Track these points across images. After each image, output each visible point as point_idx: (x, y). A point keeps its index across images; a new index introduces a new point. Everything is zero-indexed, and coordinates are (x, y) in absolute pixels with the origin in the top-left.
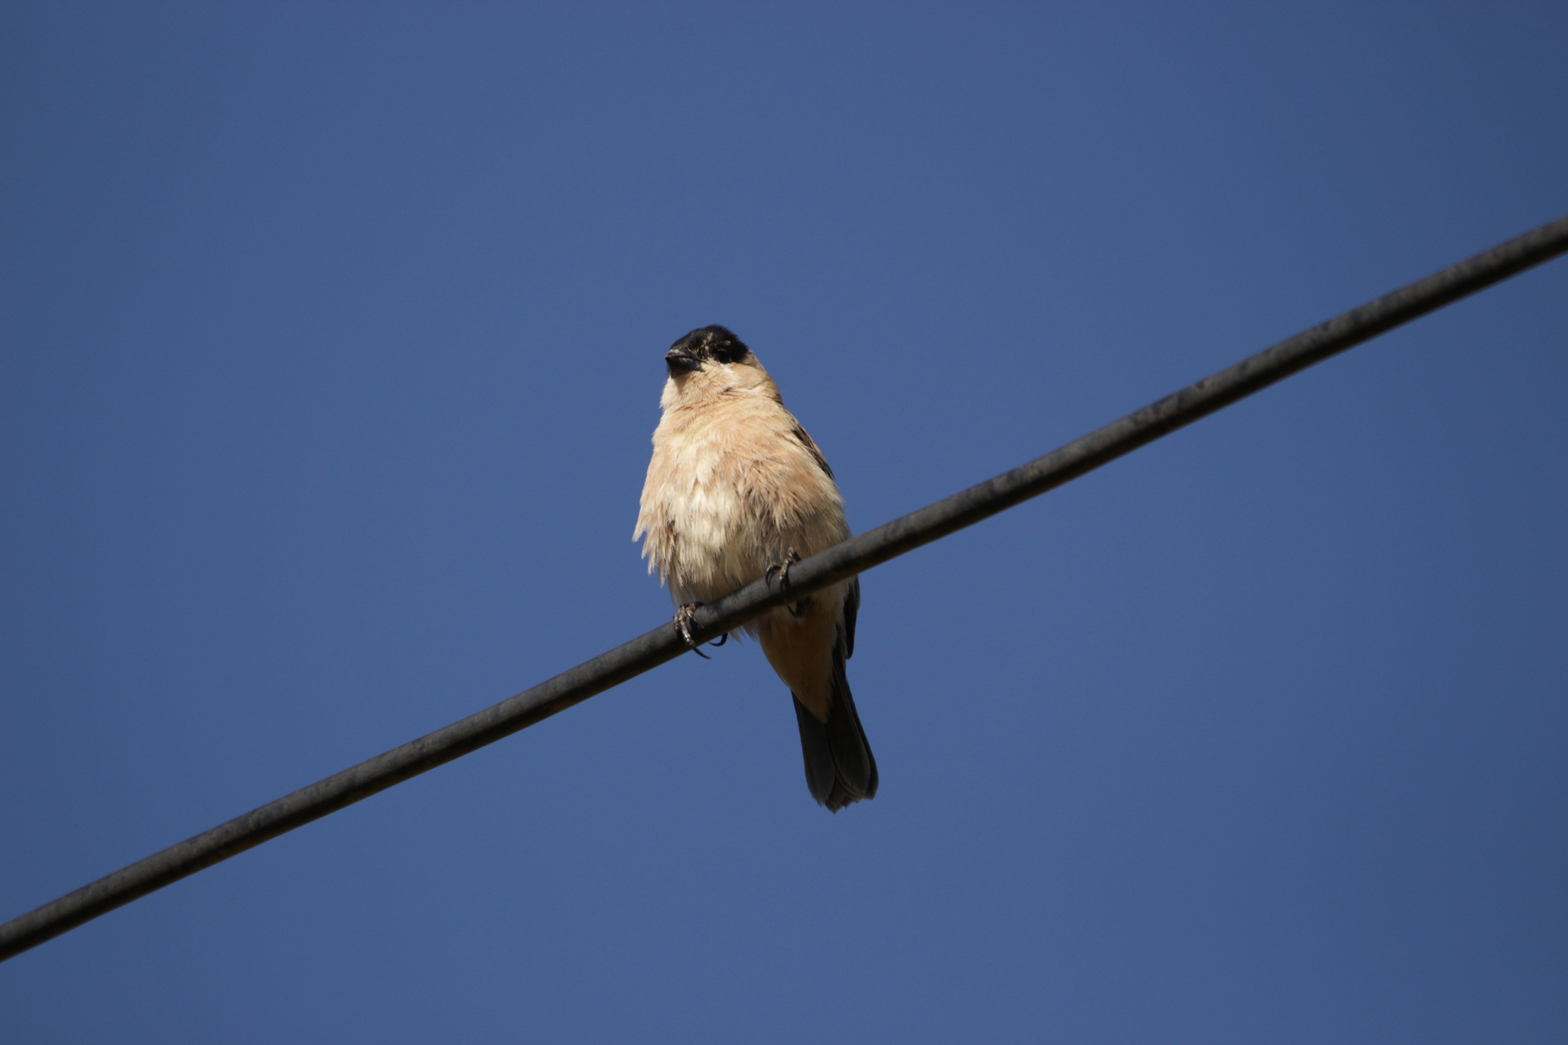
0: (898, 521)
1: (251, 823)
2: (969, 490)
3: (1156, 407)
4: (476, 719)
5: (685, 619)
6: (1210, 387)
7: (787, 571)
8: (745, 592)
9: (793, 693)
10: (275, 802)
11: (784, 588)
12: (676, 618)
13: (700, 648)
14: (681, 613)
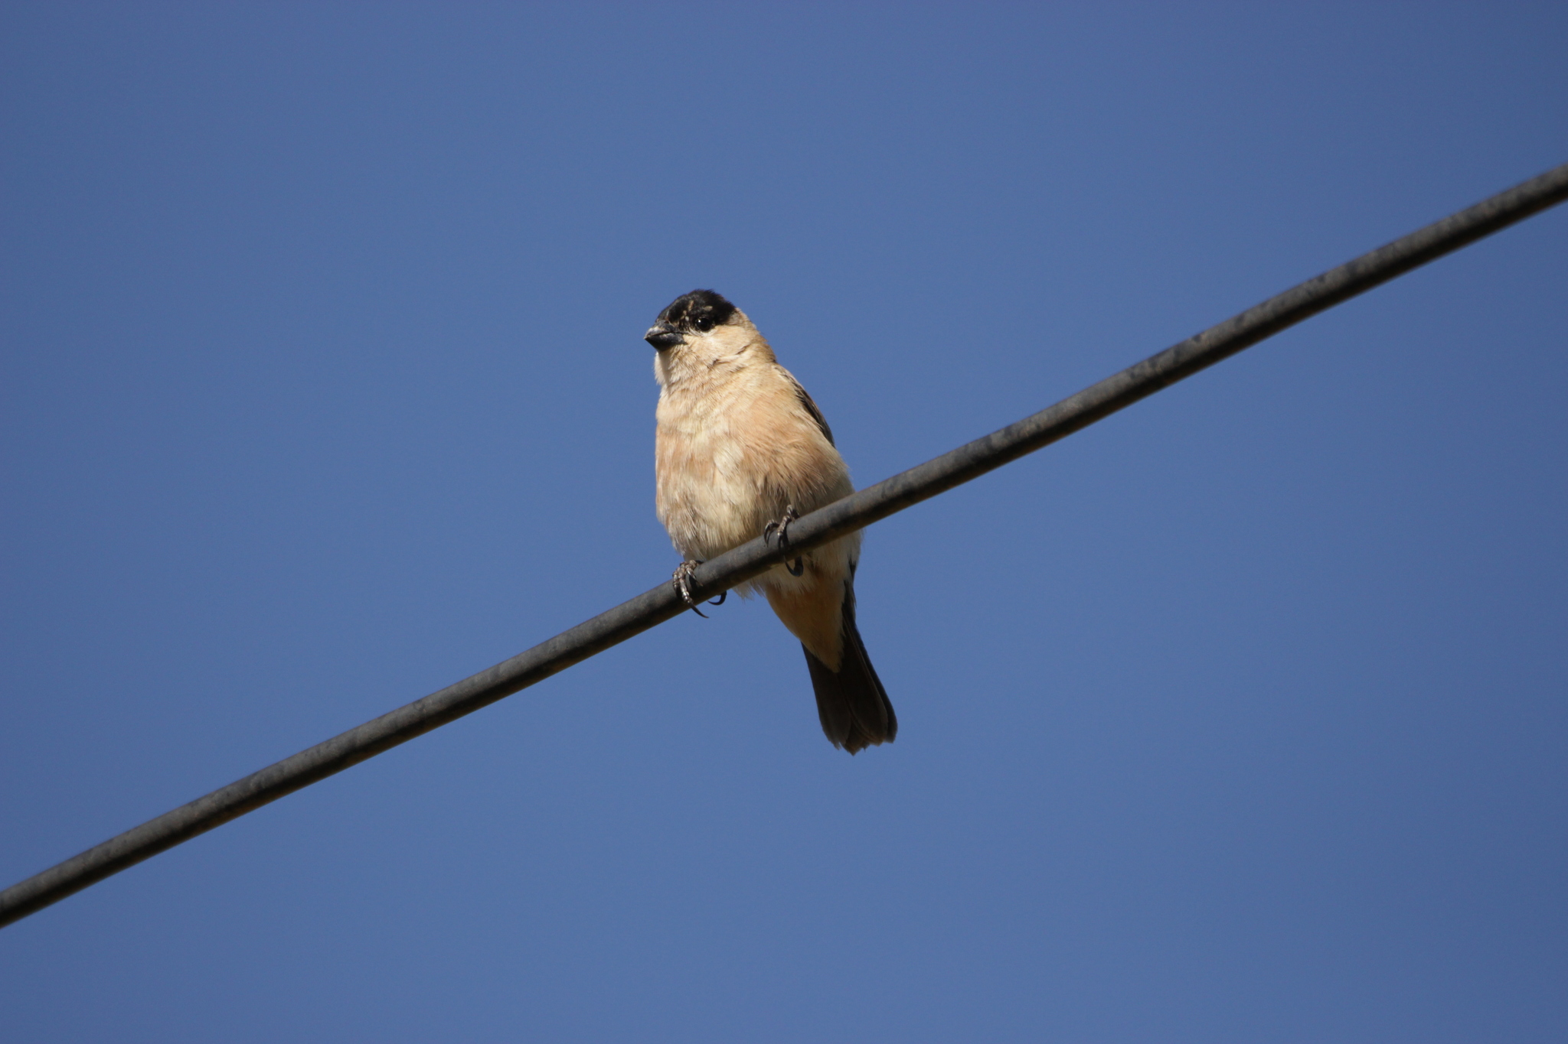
0: (896, 478)
1: (252, 786)
2: (967, 446)
3: (1153, 360)
4: (477, 679)
5: (684, 577)
6: (1207, 340)
7: (785, 528)
8: (743, 550)
9: (803, 644)
10: (277, 764)
12: (675, 576)
14: (680, 570)
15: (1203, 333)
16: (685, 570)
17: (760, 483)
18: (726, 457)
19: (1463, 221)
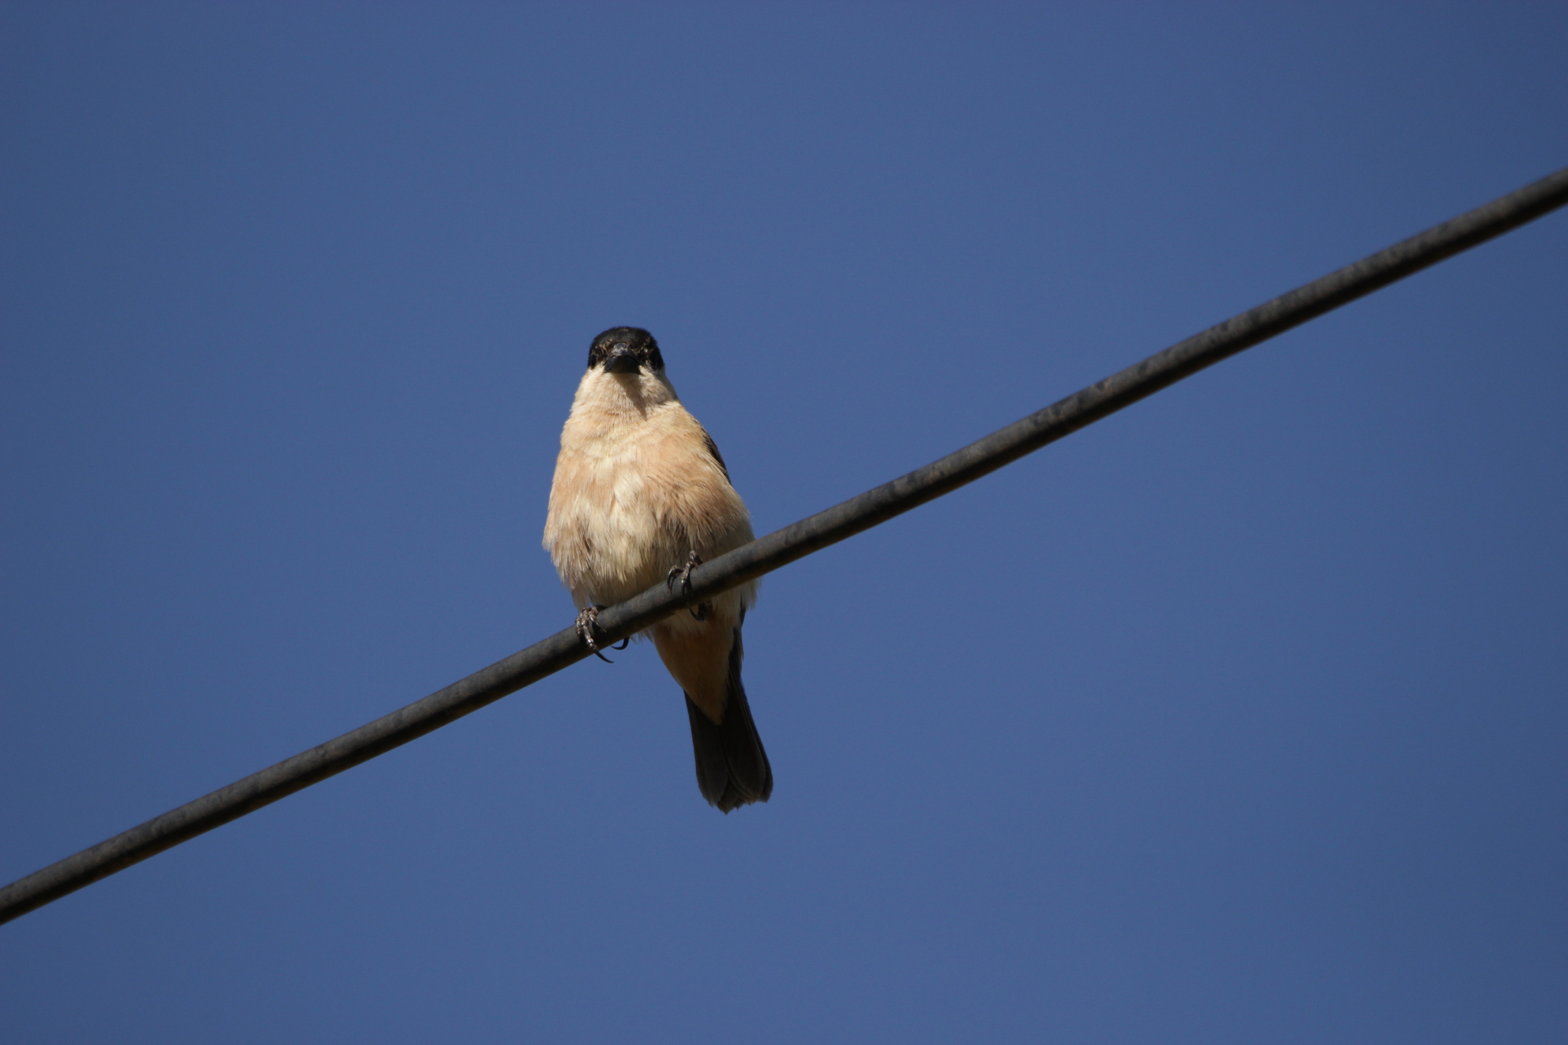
0: (800, 523)
1: (154, 830)
2: (870, 492)
3: (1056, 407)
4: (379, 725)
5: (587, 624)
6: (1109, 388)
7: (689, 575)
8: (646, 595)
9: (685, 693)
10: (178, 809)
11: (686, 592)
12: (578, 622)
13: (602, 652)
14: (583, 617)
15: (1106, 380)
16: (588, 616)
17: (659, 516)
18: (625, 487)
19: (1365, 269)
